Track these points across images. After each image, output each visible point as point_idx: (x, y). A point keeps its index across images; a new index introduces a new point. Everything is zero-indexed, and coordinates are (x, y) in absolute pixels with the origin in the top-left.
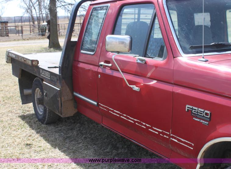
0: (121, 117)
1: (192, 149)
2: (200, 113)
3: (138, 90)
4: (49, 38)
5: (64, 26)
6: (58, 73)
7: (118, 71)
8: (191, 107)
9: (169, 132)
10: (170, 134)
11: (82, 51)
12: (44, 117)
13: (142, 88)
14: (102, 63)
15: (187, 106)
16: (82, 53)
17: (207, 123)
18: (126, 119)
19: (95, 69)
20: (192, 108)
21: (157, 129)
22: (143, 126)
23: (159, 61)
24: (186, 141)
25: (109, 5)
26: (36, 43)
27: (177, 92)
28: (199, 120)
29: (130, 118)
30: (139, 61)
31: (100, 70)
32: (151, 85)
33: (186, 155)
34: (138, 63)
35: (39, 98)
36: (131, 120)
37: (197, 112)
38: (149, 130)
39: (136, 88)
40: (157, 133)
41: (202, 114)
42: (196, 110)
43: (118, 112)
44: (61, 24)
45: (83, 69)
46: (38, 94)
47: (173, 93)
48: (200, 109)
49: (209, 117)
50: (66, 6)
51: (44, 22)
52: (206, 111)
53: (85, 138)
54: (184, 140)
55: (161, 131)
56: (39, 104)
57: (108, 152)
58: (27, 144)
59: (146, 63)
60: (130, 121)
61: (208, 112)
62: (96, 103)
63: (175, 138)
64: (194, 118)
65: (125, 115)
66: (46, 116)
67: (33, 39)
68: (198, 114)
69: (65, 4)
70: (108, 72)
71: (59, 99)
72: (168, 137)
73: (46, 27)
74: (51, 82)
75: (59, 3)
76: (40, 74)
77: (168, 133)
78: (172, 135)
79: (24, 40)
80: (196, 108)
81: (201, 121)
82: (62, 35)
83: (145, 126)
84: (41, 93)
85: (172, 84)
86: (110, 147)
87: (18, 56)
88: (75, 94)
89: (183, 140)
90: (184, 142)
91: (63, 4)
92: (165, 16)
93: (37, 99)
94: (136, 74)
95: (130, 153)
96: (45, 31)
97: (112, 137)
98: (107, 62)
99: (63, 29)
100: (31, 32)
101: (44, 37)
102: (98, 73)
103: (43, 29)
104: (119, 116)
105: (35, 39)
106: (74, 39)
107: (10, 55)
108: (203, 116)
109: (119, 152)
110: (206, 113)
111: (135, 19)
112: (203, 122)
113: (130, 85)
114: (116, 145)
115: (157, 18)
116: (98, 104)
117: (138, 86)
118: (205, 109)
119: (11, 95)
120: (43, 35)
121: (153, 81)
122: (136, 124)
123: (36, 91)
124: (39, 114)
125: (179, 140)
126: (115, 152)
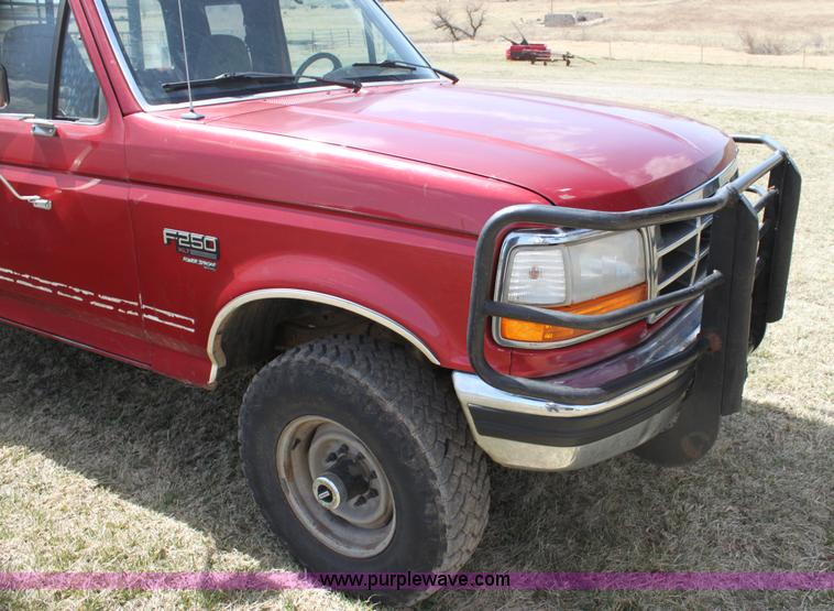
0: (18, 282)
1: (193, 330)
2: (195, 244)
3: (49, 207)
8: (174, 232)
9: (137, 301)
10: (139, 306)
13: (56, 201)
15: (166, 231)
17: (214, 265)
18: (30, 285)
20: (177, 235)
21: (109, 299)
22: (75, 297)
23: (90, 126)
24: (177, 316)
27: (140, 199)
28: (196, 261)
29: (41, 281)
30: (39, 131)
32: (86, 192)
33: (185, 349)
34: (36, 136)
36: (45, 286)
37: (189, 243)
38: (92, 303)
39: (39, 202)
40: (111, 308)
41: (199, 245)
42: (185, 238)
43: (7, 271)
47: (130, 202)
48: (194, 235)
49: (214, 250)
52: (208, 238)
54: (173, 315)
55: (118, 301)
57: (13, 382)
59: (57, 134)
60: (41, 288)
61: (213, 239)
63: (153, 313)
64: (185, 259)
65: (27, 276)
68: (191, 248)
72: (136, 314)
77: (136, 304)
78: (144, 307)
80: (186, 234)
81: (201, 262)
83: (80, 294)
85: (125, 181)
86: (18, 367)
89: (169, 314)
90: (172, 318)
92: (92, 8)
94: (35, 166)
95: (77, 374)
97: (26, 343)
104: (12, 280)
108: (203, 250)
109: (45, 375)
110: (207, 242)
112: (205, 263)
113: (21, 195)
114: (37, 359)
115: (72, 16)
117: (47, 195)
118: (206, 234)
121: (88, 181)
122: (59, 293)
125: (162, 316)
126: (33, 378)
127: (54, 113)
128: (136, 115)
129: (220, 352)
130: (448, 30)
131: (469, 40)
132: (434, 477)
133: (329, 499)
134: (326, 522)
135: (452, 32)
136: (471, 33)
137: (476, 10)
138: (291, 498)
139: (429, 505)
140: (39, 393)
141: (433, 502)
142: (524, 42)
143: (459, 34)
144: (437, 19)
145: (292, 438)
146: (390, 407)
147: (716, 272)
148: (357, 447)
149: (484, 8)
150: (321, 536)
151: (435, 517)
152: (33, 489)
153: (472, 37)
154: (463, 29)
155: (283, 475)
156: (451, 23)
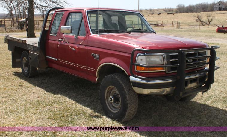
0: (68, 64)
1: (94, 71)
2: (96, 56)
4: (27, 30)
5: (38, 22)
6: (38, 46)
7: (67, 42)
8: (93, 54)
9: (86, 66)
11: (50, 34)
12: (28, 73)
13: (76, 49)
14: (60, 39)
16: (51, 35)
17: (98, 59)
18: (70, 64)
19: (57, 42)
23: (83, 37)
25: (64, 12)
26: (16, 34)
28: (96, 59)
29: (72, 63)
30: (75, 37)
31: (59, 43)
33: (93, 75)
35: (25, 63)
39: (74, 49)
40: (82, 68)
43: (67, 62)
44: (36, 21)
45: (51, 43)
46: (25, 60)
47: (87, 49)
48: (96, 54)
49: (99, 57)
50: (41, 8)
51: (21, 19)
53: (52, 83)
55: (83, 66)
56: (25, 66)
58: (20, 85)
59: (78, 38)
60: (72, 65)
62: (57, 59)
64: (94, 58)
65: (70, 62)
66: (29, 72)
67: (14, 32)
69: (40, 6)
70: (63, 43)
71: (38, 60)
72: (86, 69)
73: (24, 23)
74: (33, 51)
75: (36, 6)
76: (27, 47)
79: (7, 32)
82: (36, 29)
83: (78, 66)
84: (27, 60)
85: (87, 46)
87: (13, 38)
88: (47, 56)
89: (91, 68)
91: (39, 6)
93: (24, 63)
96: (24, 26)
98: (62, 39)
99: (37, 25)
100: (11, 27)
101: (22, 30)
102: (58, 44)
103: (22, 24)
105: (16, 31)
106: (47, 28)
107: (8, 38)
111: (79, 19)
113: (71, 48)
116: (58, 59)
118: (98, 54)
119: (5, 64)
120: (22, 29)
122: (74, 65)
123: (23, 59)
124: (25, 72)
125: (90, 69)
126: (67, 87)
127: (78, 35)
128: (90, 35)
129: (98, 75)
130: (200, 23)
131: (207, 26)
132: (126, 94)
133: (111, 100)
134: (112, 107)
135: (202, 23)
136: (208, 23)
137: (210, 16)
138: (106, 102)
139: (125, 99)
140: (68, 90)
141: (126, 99)
142: (222, 27)
143: (204, 24)
144: (197, 19)
145: (108, 91)
146: (121, 82)
147: (179, 65)
148: (118, 92)
149: (213, 15)
150: (110, 109)
151: (126, 102)
152: (65, 101)
153: (208, 25)
154: (206, 22)
155: (106, 98)
156: (202, 20)
